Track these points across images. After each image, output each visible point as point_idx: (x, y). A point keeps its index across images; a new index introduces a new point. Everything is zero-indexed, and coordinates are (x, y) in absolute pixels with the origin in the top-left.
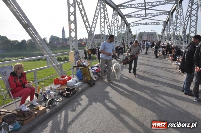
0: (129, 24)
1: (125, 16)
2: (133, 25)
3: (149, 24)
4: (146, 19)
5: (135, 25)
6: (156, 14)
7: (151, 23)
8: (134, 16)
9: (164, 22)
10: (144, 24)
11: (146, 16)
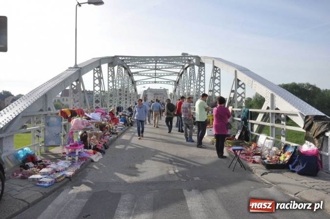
0: (136, 82)
1: (132, 73)
2: (139, 83)
3: (158, 82)
4: (155, 77)
5: (142, 83)
6: (162, 74)
7: (161, 82)
8: (145, 74)
9: (175, 81)
10: (152, 82)
11: (155, 75)
